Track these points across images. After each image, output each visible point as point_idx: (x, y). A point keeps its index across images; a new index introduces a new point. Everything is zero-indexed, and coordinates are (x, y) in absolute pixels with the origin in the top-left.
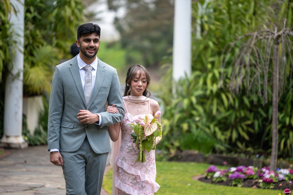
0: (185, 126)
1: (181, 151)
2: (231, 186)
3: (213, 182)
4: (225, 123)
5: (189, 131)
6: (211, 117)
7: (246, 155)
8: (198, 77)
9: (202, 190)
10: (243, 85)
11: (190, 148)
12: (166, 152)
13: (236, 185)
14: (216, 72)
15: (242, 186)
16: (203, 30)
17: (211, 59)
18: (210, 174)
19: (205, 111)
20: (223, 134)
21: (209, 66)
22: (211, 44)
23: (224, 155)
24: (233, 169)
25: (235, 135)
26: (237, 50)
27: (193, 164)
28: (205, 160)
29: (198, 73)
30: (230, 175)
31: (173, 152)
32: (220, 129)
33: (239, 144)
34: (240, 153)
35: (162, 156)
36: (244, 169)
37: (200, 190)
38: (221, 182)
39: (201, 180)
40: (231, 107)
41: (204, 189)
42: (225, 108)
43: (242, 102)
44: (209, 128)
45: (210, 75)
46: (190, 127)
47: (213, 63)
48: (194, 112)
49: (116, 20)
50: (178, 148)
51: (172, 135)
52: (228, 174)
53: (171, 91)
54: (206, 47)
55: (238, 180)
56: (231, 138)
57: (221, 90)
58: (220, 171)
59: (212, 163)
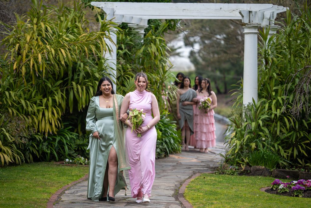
0: (253, 145)
1: (251, 166)
2: (293, 196)
3: (277, 193)
4: (287, 142)
5: (257, 149)
6: (275, 137)
7: (306, 169)
8: (264, 103)
9: (269, 200)
10: (303, 110)
11: (258, 164)
12: (237, 168)
13: (297, 196)
14: (279, 98)
15: (303, 197)
16: (267, 63)
17: (274, 88)
18: (275, 186)
19: (270, 132)
20: (285, 152)
21: (274, 94)
22: (275, 75)
23: (287, 169)
24: (295, 182)
25: (296, 153)
26: (297, 80)
27: (260, 177)
28: (270, 174)
29: (264, 100)
30: (292, 187)
31: (243, 167)
32: (283, 147)
33: (299, 161)
34: (300, 168)
35: (234, 170)
36: (304, 182)
37: (267, 200)
38: (284, 193)
39: (267, 191)
40: (292, 129)
41: (271, 199)
42: (287, 130)
43: (301, 124)
44: (274, 147)
45: (274, 102)
46: (257, 146)
47: (276, 91)
48: (261, 133)
49: (192, 53)
50: (248, 164)
51: (243, 152)
52: (291, 186)
53: (241, 115)
54: (271, 78)
55: (299, 191)
56: (292, 155)
57: (284, 114)
58: (284, 184)
59: (276, 177)
